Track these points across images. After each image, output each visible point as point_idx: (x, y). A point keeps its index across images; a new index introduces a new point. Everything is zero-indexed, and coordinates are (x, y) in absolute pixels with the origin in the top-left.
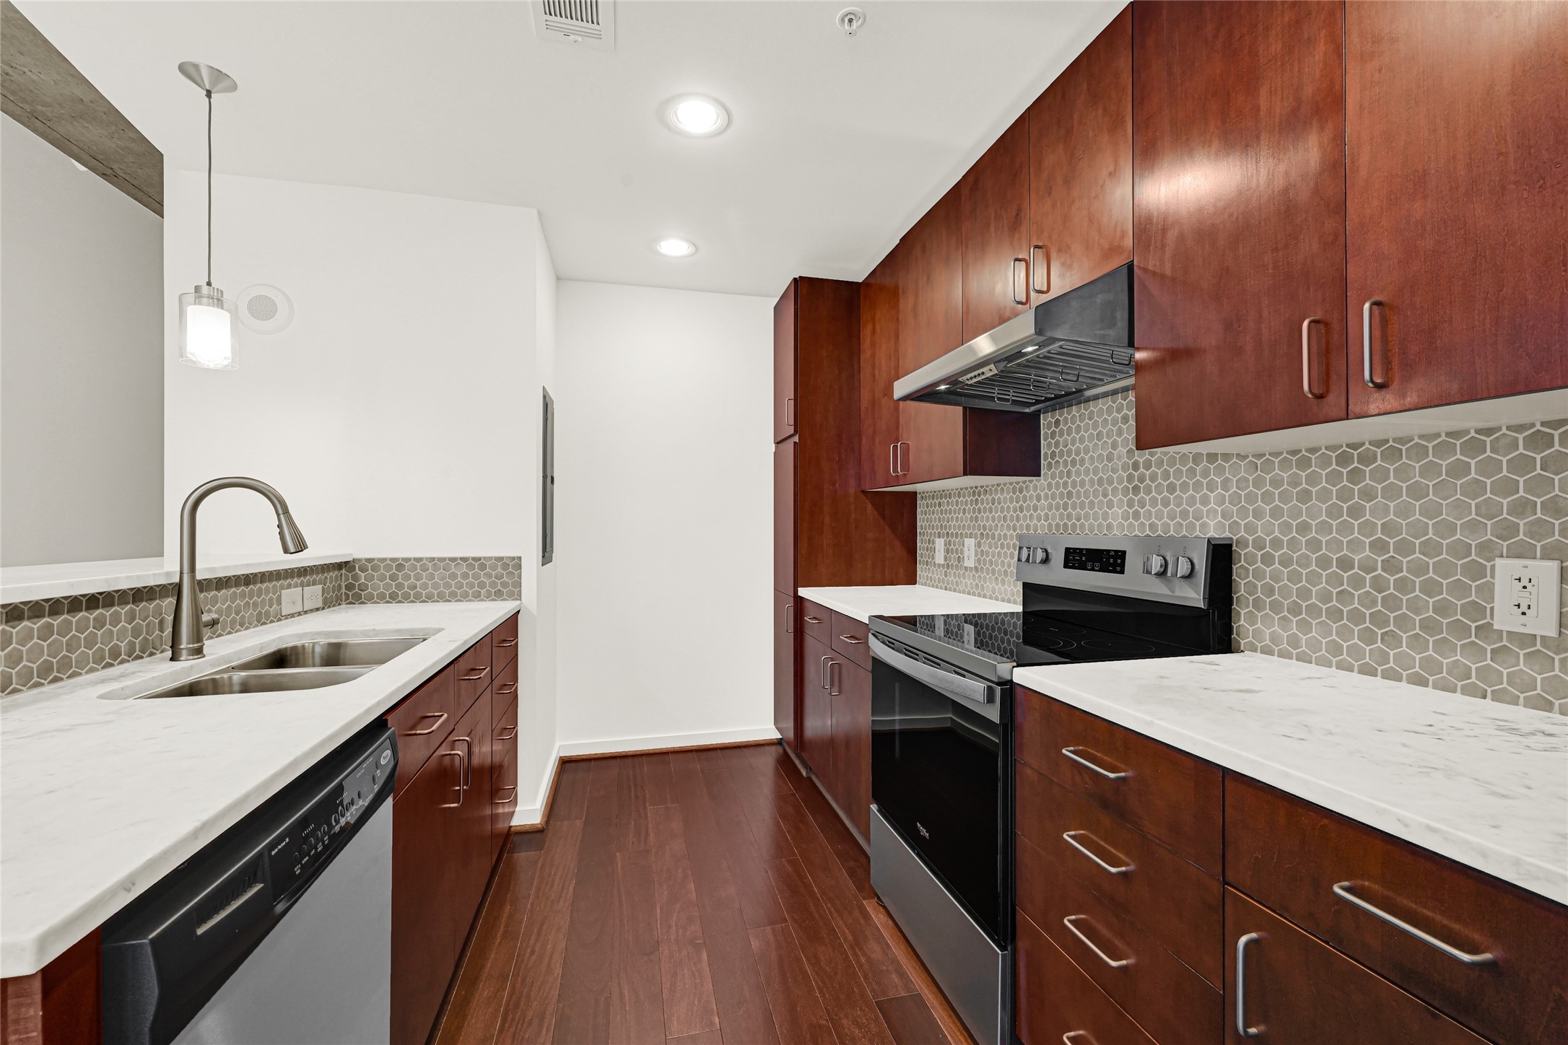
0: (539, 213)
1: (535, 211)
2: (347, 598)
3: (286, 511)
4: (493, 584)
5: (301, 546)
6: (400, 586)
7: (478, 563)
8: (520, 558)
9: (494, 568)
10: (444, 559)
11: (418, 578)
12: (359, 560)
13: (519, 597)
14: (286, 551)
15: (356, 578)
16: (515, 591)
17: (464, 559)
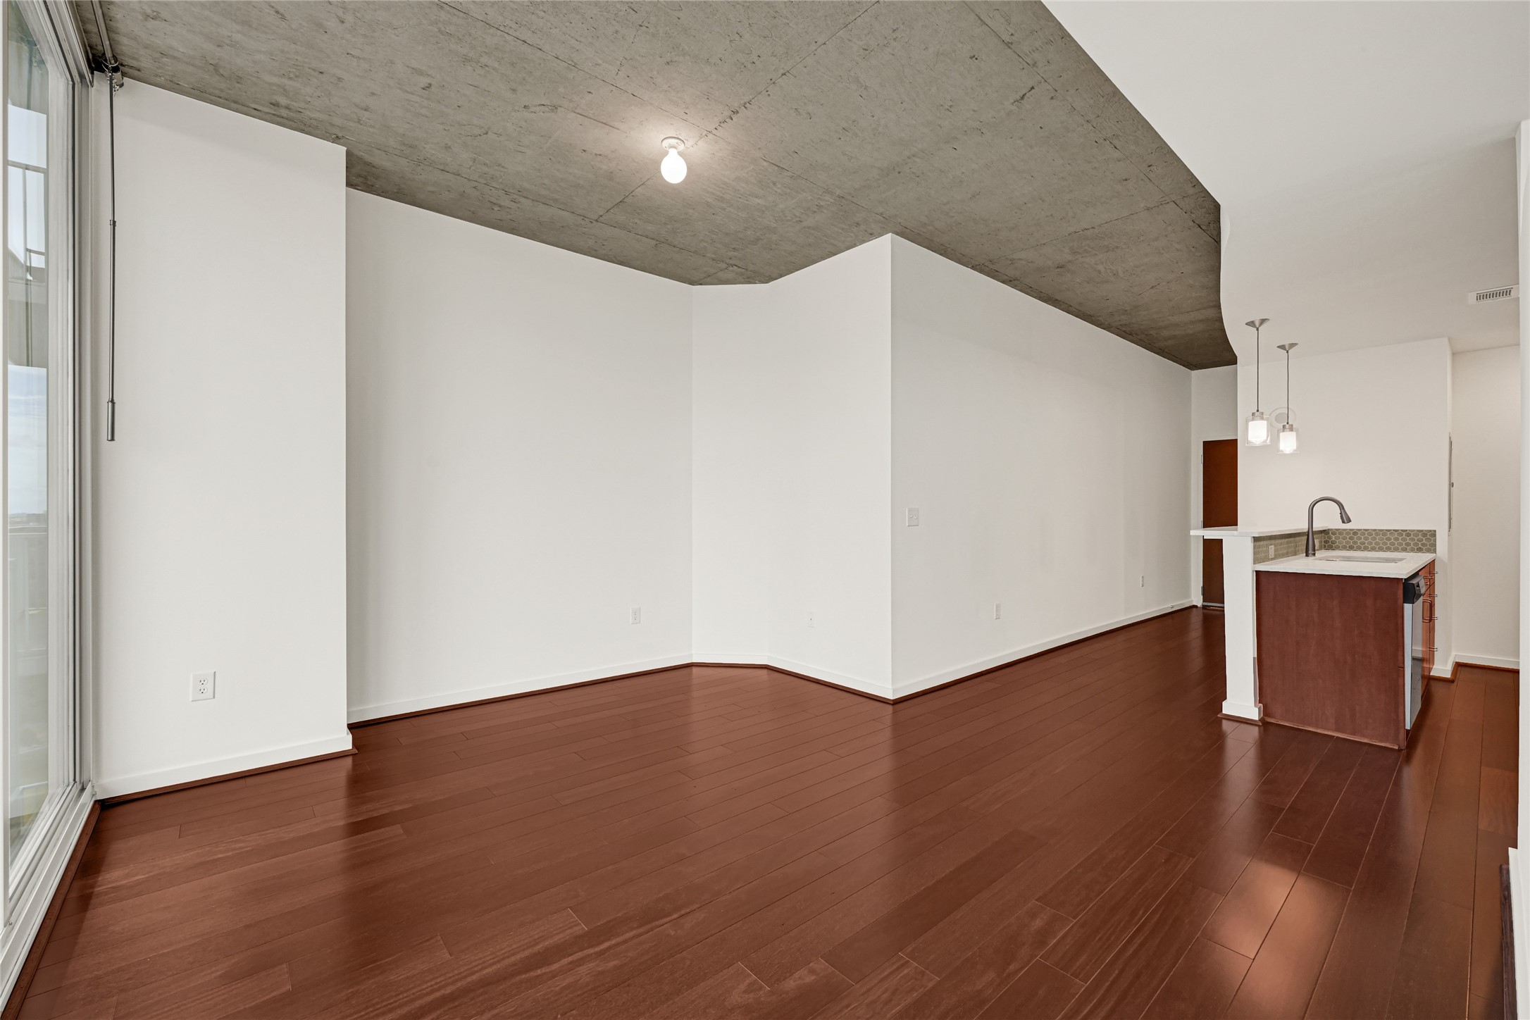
0: (1450, 340)
1: (1446, 340)
2: (1325, 546)
3: (1343, 508)
4: (1416, 544)
5: (1349, 521)
6: (1355, 543)
7: (1408, 533)
8: (1435, 531)
9: (1417, 535)
10: (1383, 530)
11: (1366, 539)
12: (1332, 529)
13: (1435, 551)
14: (1343, 522)
15: (1330, 538)
16: (1432, 548)
17: (1396, 531)
